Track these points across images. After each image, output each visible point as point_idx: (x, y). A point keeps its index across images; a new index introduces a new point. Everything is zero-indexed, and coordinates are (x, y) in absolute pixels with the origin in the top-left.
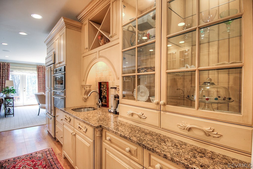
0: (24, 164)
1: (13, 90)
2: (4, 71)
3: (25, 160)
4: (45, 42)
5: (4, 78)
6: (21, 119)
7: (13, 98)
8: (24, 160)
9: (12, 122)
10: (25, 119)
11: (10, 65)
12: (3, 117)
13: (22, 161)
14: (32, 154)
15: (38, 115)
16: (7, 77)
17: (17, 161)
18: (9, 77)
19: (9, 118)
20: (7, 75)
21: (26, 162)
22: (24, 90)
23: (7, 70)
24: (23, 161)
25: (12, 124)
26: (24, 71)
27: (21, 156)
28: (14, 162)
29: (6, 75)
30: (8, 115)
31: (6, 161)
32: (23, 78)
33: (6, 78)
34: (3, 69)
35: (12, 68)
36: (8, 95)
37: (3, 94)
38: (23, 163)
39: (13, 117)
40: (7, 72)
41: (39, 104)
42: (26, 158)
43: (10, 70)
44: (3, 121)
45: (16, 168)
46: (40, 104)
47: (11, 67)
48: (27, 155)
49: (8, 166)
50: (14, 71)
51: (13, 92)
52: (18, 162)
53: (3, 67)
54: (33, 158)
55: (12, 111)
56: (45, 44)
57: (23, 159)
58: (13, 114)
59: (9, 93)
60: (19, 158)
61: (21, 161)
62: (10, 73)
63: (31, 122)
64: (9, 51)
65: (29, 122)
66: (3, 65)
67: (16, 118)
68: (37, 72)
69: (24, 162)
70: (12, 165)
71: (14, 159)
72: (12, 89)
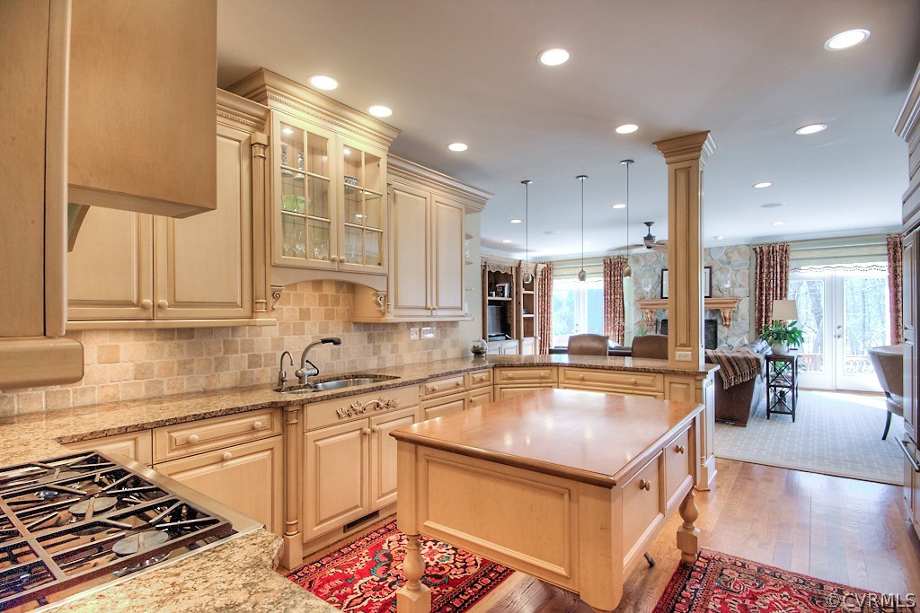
0: (786, 605)
1: (792, 332)
2: (772, 270)
3: (791, 594)
4: (898, 130)
5: (771, 292)
6: (816, 437)
7: (791, 359)
8: (789, 591)
9: (783, 441)
10: (830, 441)
11: (791, 248)
12: (762, 418)
13: (780, 591)
14: (822, 587)
15: (884, 438)
16: (781, 289)
17: (766, 581)
18: (786, 289)
19: (779, 425)
20: (781, 283)
21: (794, 603)
22: (838, 332)
23: (781, 267)
24: (786, 593)
25: (781, 446)
26: (838, 265)
27: (785, 572)
28: (758, 579)
29: (779, 282)
30: (779, 415)
31: (735, 564)
32: (835, 288)
33: (779, 293)
34: (769, 266)
35: (797, 259)
36: (777, 347)
37: (764, 343)
38: (785, 602)
39: (792, 424)
40: (781, 272)
41: (888, 395)
42: (799, 591)
43: (791, 264)
44: (761, 428)
45: (757, 603)
46: (892, 395)
47: (792, 255)
48: (805, 581)
49: (737, 582)
50: (802, 268)
51: (794, 340)
52: (767, 588)
53: (769, 259)
54: (821, 604)
55: (789, 404)
56: (902, 139)
57: (786, 588)
58: (793, 413)
59: (780, 343)
60: (775, 576)
61: (780, 588)
62: (791, 274)
63: (848, 459)
64: (781, 205)
65: (841, 454)
66: (769, 253)
67: (798, 430)
68: (889, 261)
69: (785, 599)
70: (749, 586)
71: (759, 569)
72: (790, 329)
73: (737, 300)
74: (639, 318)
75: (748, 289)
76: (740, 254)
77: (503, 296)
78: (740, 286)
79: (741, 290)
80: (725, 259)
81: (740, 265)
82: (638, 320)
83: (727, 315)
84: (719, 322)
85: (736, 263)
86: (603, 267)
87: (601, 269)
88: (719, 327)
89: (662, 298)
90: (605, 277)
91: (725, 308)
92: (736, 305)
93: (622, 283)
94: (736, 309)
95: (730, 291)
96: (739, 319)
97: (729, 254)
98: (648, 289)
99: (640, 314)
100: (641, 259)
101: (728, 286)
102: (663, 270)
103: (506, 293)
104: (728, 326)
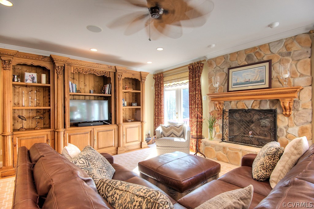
73: (296, 90)
74: (212, 109)
75: (310, 78)
76: (300, 43)
77: (104, 93)
78: (302, 75)
79: (303, 79)
80: (285, 50)
81: (300, 54)
82: (211, 110)
83: (287, 105)
84: (279, 111)
85: (296, 53)
86: (188, 73)
87: (187, 74)
88: (280, 117)
89: (228, 91)
90: (189, 79)
91: (284, 98)
92: (296, 95)
93: (199, 82)
94: (296, 99)
95: (290, 82)
96: (300, 109)
97: (289, 46)
98: (217, 85)
99: (213, 105)
100: (213, 62)
101: (287, 76)
102: (229, 69)
103: (107, 91)
104: (289, 116)
